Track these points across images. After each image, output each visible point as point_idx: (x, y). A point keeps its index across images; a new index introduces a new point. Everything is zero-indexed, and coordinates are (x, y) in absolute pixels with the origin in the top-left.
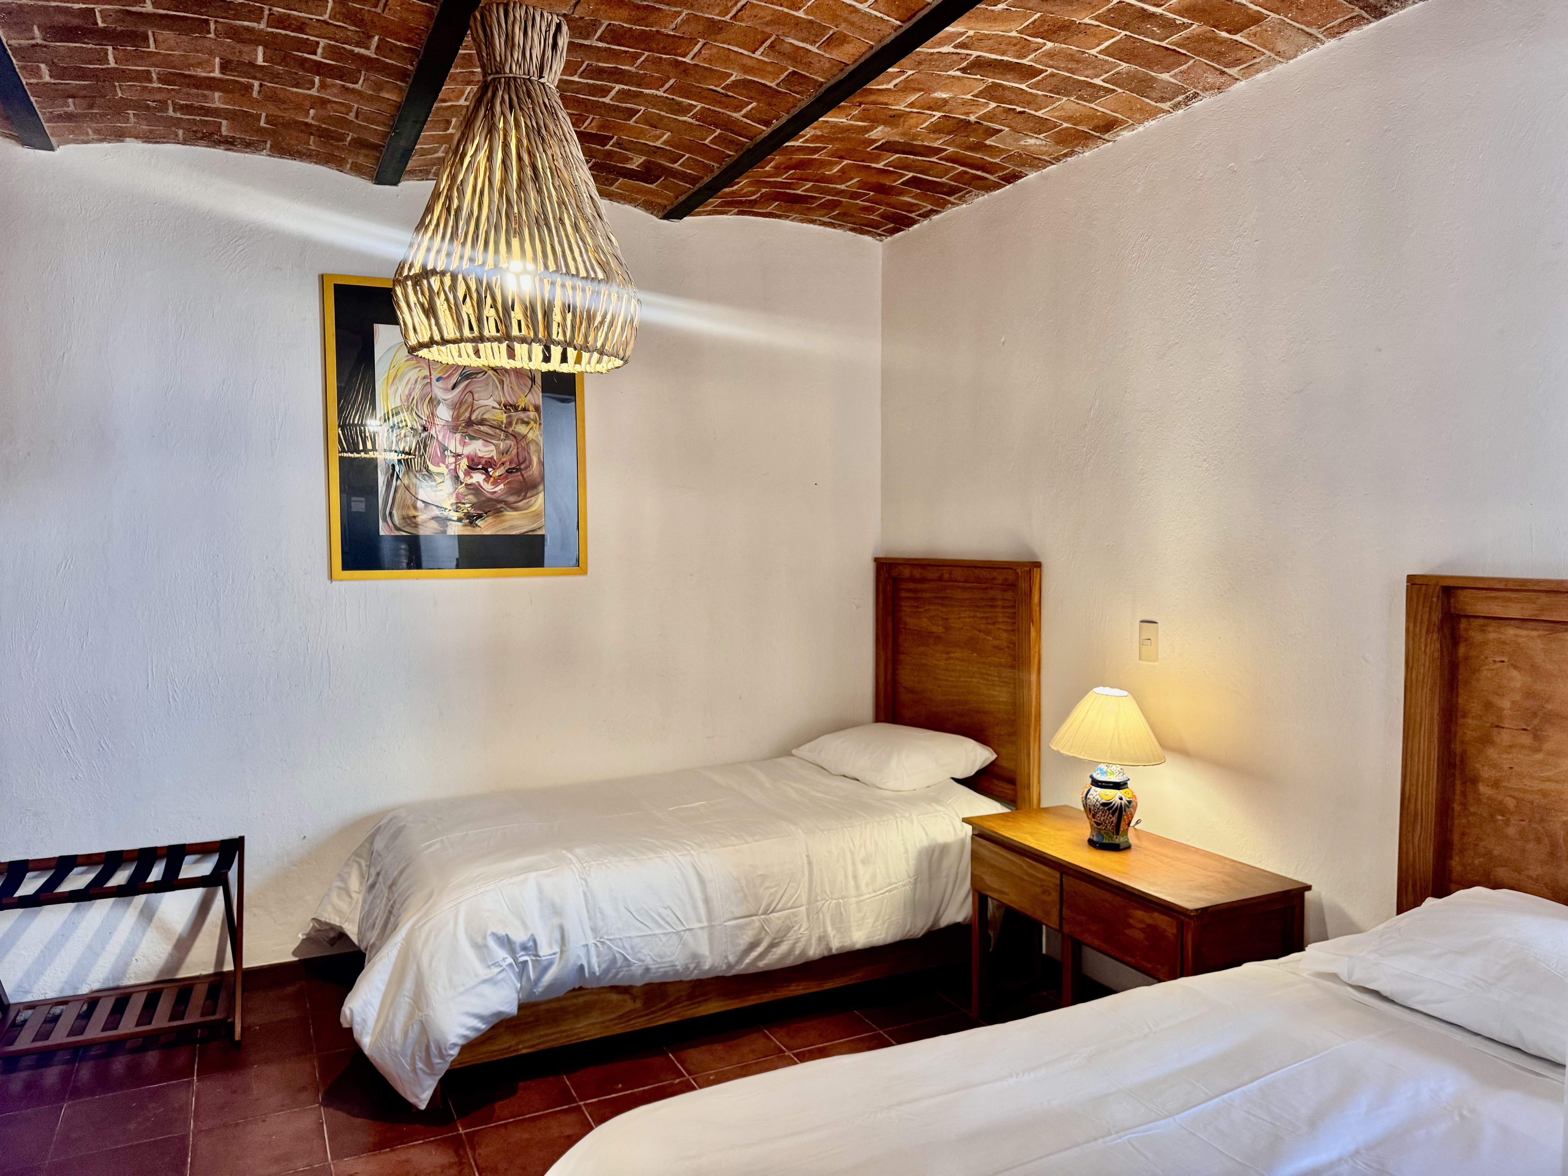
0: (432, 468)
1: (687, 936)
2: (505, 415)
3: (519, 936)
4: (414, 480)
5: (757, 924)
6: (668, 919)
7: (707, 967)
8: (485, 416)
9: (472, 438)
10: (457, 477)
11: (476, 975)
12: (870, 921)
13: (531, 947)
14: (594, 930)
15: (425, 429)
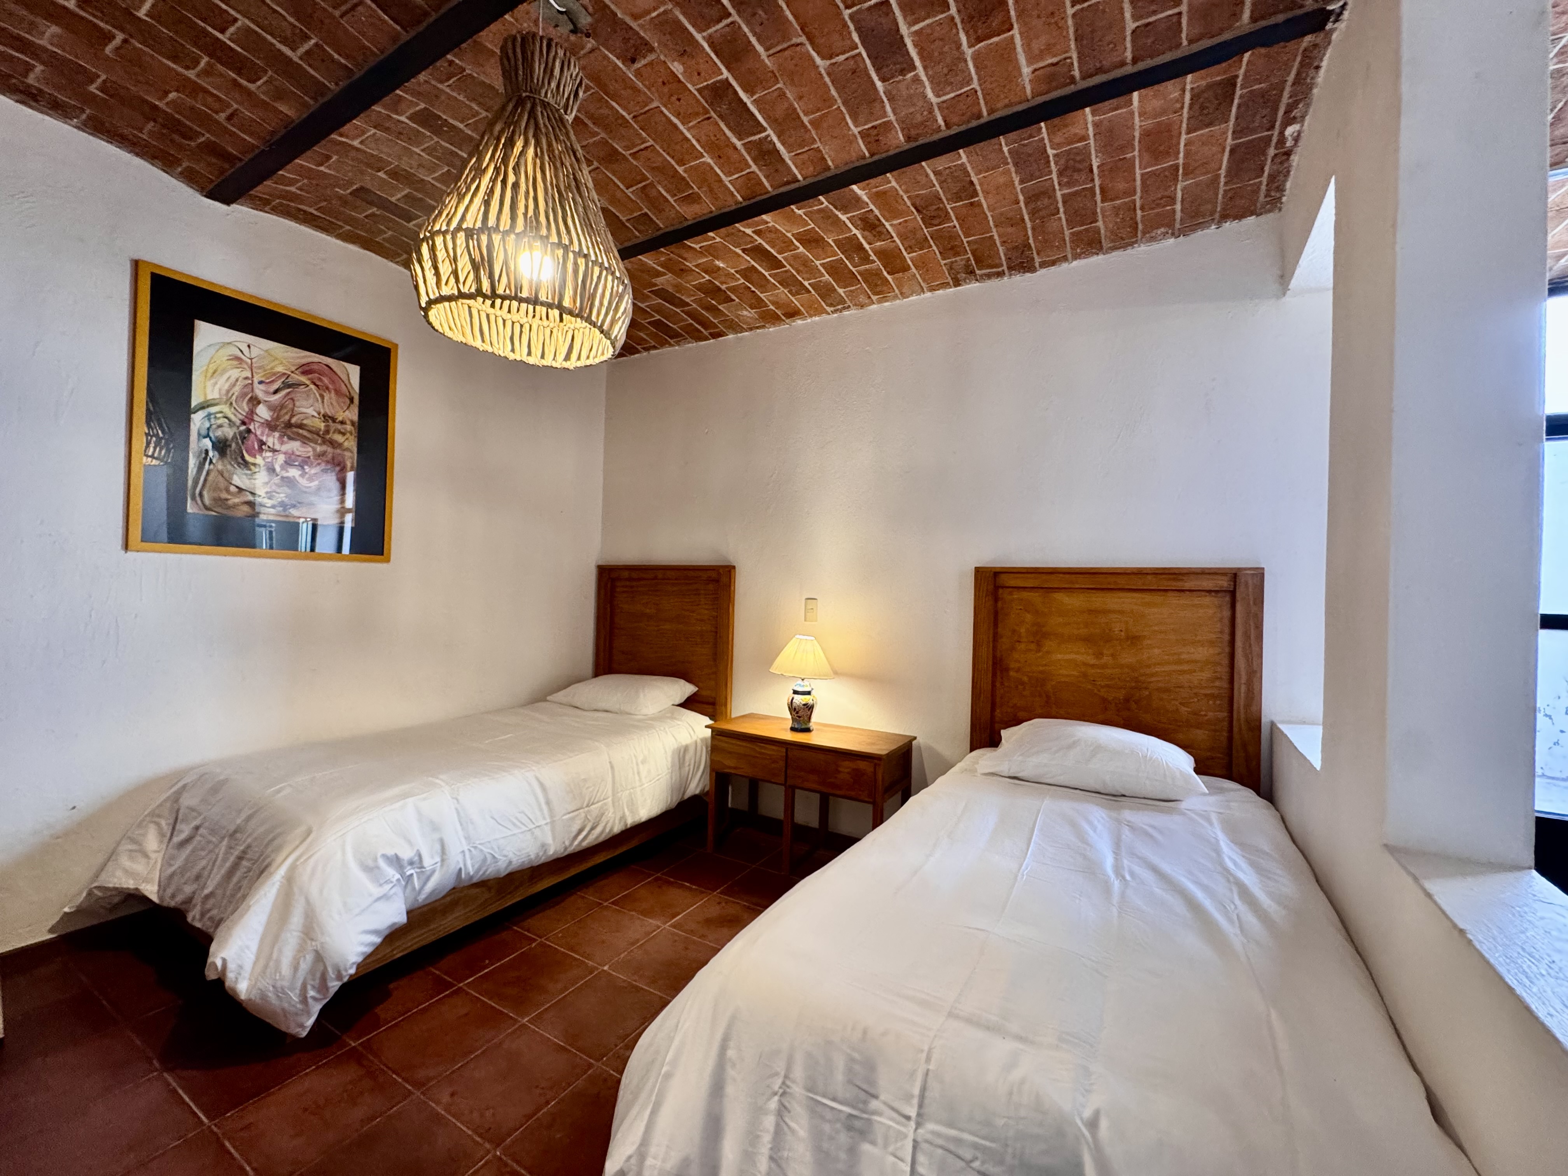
0: (247, 457)
1: (537, 832)
2: (323, 425)
3: (406, 854)
4: (229, 467)
5: (583, 815)
6: (523, 821)
7: (551, 853)
8: (305, 422)
9: (290, 438)
10: (274, 470)
11: (371, 895)
12: (649, 801)
13: (417, 862)
14: (468, 838)
15: (244, 423)
